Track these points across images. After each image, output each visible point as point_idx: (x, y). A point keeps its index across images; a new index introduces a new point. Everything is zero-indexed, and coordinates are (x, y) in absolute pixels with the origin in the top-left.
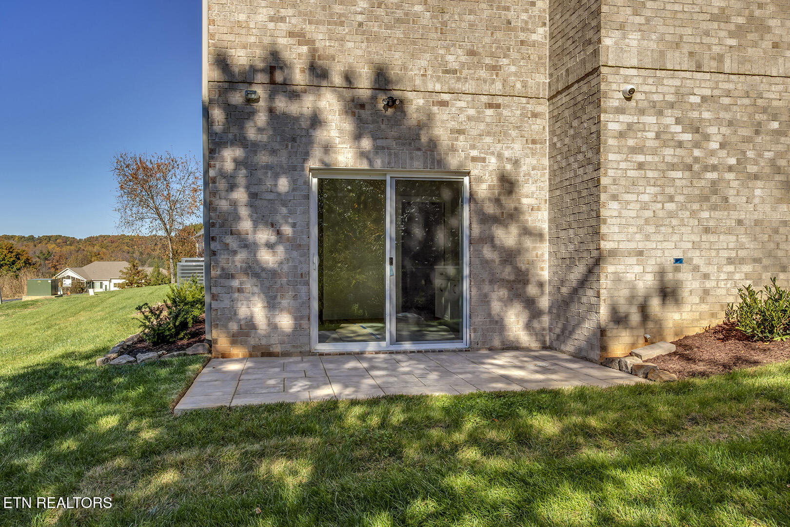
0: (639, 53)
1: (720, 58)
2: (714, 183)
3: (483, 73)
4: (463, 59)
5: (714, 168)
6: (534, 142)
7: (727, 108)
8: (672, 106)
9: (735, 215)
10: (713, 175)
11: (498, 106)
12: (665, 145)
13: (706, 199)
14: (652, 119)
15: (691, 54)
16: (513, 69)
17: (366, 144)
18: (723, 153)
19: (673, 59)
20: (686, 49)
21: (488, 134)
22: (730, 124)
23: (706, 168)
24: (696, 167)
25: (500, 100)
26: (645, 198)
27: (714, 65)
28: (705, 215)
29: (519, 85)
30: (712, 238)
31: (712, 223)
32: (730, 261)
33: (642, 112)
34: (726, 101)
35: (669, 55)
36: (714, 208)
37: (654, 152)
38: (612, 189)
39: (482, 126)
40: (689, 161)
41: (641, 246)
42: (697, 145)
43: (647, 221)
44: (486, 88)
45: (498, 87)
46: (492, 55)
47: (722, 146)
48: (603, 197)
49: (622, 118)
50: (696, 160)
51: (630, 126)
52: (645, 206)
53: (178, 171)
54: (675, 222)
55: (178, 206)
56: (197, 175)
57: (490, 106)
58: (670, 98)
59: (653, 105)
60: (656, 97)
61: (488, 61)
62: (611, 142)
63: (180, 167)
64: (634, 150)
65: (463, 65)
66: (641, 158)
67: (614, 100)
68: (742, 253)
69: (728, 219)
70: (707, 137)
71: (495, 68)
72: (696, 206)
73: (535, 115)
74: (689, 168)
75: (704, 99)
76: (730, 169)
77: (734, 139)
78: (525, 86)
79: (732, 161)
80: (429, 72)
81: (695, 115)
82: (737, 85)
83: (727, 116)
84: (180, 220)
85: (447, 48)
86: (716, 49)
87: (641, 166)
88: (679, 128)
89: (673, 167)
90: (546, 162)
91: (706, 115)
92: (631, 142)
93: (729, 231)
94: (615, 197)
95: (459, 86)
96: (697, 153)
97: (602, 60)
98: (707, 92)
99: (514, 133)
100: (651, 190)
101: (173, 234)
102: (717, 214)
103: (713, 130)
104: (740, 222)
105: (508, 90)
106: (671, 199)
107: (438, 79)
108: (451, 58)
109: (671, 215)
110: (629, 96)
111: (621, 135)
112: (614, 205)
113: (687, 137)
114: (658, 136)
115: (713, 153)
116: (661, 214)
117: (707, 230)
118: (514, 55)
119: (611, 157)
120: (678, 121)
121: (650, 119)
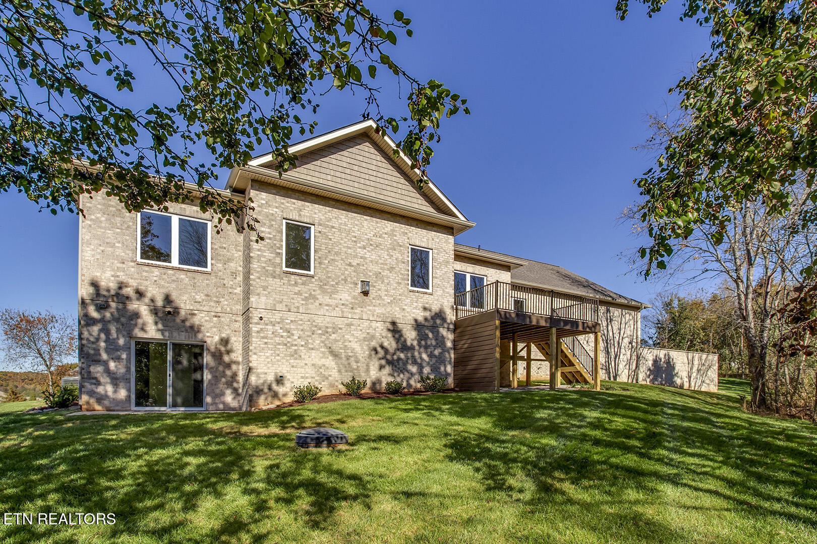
0: (265, 304)
1: (298, 308)
2: (295, 350)
3: (212, 304)
4: (203, 297)
5: (296, 345)
6: (235, 331)
7: (301, 325)
8: (279, 323)
9: (304, 362)
10: (296, 348)
11: (219, 317)
12: (276, 336)
13: (293, 356)
14: (271, 327)
15: (286, 305)
16: (226, 303)
17: (160, 326)
18: (299, 340)
19: (279, 307)
20: (284, 304)
21: (215, 327)
22: (302, 330)
23: (292, 345)
24: (288, 345)
25: (220, 314)
26: (268, 354)
27: (295, 310)
28: (292, 361)
29: (228, 309)
30: (295, 369)
31: (295, 364)
32: (302, 377)
33: (267, 325)
34: (301, 322)
35: (277, 305)
36: (296, 359)
37: (271, 339)
38: (254, 351)
39: (212, 324)
40: (286, 342)
41: (266, 371)
42: (289, 337)
43: (268, 362)
44: (213, 309)
45: (219, 309)
46: (217, 297)
47: (299, 338)
48: (250, 353)
49: (258, 326)
50: (289, 342)
51: (262, 329)
52: (267, 357)
53: (56, 325)
54: (279, 363)
55: (57, 348)
56: (74, 328)
57: (216, 316)
58: (278, 320)
59: (271, 322)
60: (272, 320)
61: (215, 299)
62: (253, 334)
63: (59, 321)
64: (263, 338)
65: (203, 300)
66: (266, 341)
67: (256, 320)
68: (307, 375)
69: (302, 363)
70: (293, 335)
71: (218, 302)
72: (288, 358)
73: (236, 321)
74: (286, 345)
75: (292, 321)
76: (302, 346)
77: (303, 336)
78: (231, 309)
79: (303, 343)
80: (188, 302)
81: (288, 326)
82: (306, 317)
83: (301, 328)
84: (59, 359)
85: (196, 293)
86: (297, 305)
87: (266, 343)
88: (281, 331)
89: (279, 344)
90: (241, 339)
91: (292, 327)
92: (262, 335)
93: (302, 367)
94: (255, 354)
95: (201, 308)
96: (289, 340)
97: (250, 306)
98: (293, 319)
99: (226, 328)
100: (270, 352)
101: (52, 369)
102: (297, 361)
103: (294, 332)
104: (306, 364)
105: (224, 311)
106: (278, 355)
107: (192, 305)
108: (197, 297)
109: (278, 361)
110: (261, 318)
111: (258, 332)
112: (255, 356)
113: (285, 334)
114: (273, 333)
115: (295, 340)
116: (274, 360)
117: (293, 367)
118: (226, 297)
119: (254, 339)
120: (281, 328)
121: (270, 327)
